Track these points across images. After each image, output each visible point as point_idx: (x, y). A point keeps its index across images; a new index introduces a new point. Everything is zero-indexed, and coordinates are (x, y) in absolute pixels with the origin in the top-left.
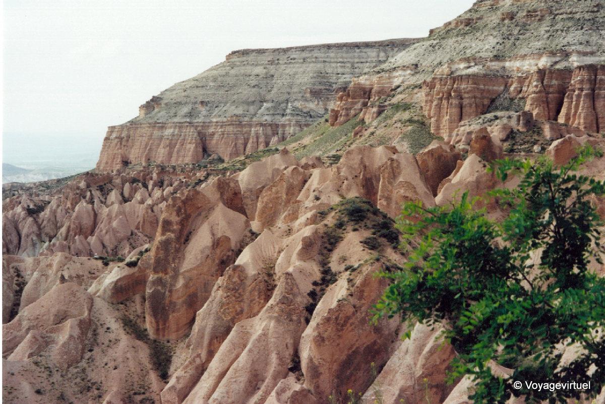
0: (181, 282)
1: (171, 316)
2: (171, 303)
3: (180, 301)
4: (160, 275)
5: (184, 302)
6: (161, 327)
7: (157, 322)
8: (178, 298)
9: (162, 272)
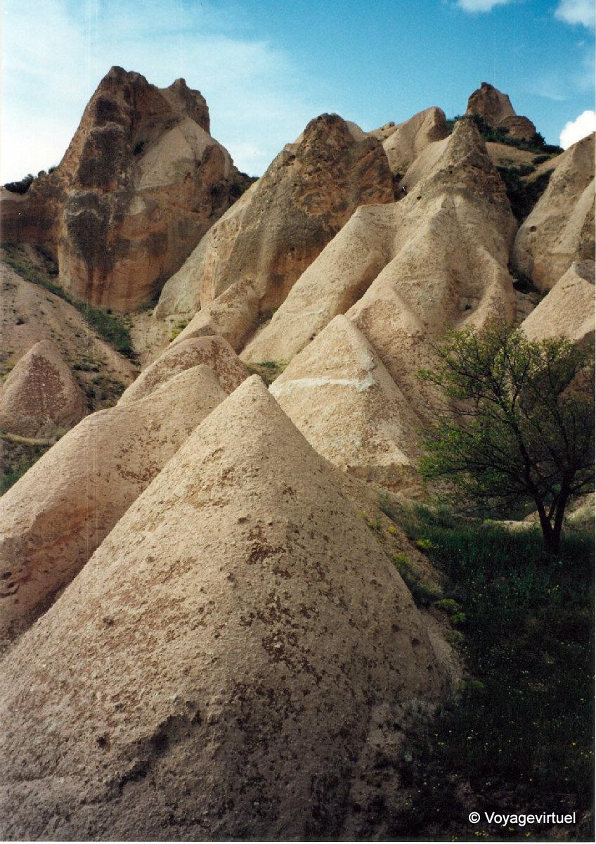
0: (138, 207)
1: (118, 264)
2: (118, 240)
3: (138, 239)
4: (95, 190)
5: (144, 243)
6: (96, 282)
7: (90, 271)
8: (134, 234)
9: (99, 186)
